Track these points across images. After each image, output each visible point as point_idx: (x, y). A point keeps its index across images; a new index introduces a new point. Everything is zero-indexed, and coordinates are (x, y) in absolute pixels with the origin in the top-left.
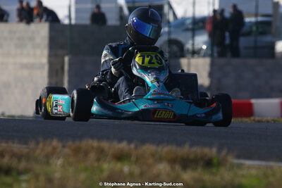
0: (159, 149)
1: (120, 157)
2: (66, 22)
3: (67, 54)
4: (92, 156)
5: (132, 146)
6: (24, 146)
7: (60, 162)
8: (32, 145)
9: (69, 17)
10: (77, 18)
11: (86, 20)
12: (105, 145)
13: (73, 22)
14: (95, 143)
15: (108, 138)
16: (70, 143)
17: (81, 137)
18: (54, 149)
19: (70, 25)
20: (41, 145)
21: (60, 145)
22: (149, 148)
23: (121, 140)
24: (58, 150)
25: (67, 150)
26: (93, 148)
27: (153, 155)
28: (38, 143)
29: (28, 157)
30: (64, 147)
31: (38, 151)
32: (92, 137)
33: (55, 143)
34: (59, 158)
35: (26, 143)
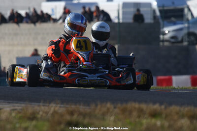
0: (182, 109)
1: (154, 115)
2: (116, 21)
3: (116, 44)
4: (135, 114)
5: (163, 107)
6: (88, 108)
7: (112, 118)
8: (93, 106)
9: (118, 17)
10: (123, 18)
11: (130, 20)
12: (144, 106)
13: (121, 21)
14: (137, 105)
15: (146, 102)
16: (119, 105)
17: (127, 101)
18: (108, 109)
19: (119, 23)
20: (99, 107)
21: (112, 106)
22: (174, 108)
23: (154, 103)
24: (111, 110)
25: (117, 110)
26: (135, 108)
27: (177, 113)
28: (96, 105)
29: (90, 115)
30: (115, 108)
31: (97, 111)
32: (135, 101)
33: (109, 105)
34: (111, 116)
35: (89, 105)
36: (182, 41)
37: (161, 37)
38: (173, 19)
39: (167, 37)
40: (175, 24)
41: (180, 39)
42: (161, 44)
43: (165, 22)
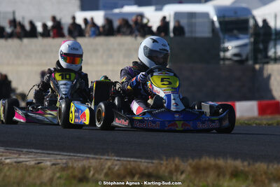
36: (247, 59)
37: (222, 54)
38: (235, 32)
39: (228, 54)
40: (237, 38)
41: (244, 57)
42: (222, 62)
43: (226, 36)
